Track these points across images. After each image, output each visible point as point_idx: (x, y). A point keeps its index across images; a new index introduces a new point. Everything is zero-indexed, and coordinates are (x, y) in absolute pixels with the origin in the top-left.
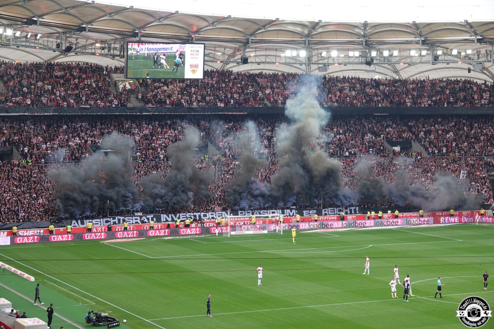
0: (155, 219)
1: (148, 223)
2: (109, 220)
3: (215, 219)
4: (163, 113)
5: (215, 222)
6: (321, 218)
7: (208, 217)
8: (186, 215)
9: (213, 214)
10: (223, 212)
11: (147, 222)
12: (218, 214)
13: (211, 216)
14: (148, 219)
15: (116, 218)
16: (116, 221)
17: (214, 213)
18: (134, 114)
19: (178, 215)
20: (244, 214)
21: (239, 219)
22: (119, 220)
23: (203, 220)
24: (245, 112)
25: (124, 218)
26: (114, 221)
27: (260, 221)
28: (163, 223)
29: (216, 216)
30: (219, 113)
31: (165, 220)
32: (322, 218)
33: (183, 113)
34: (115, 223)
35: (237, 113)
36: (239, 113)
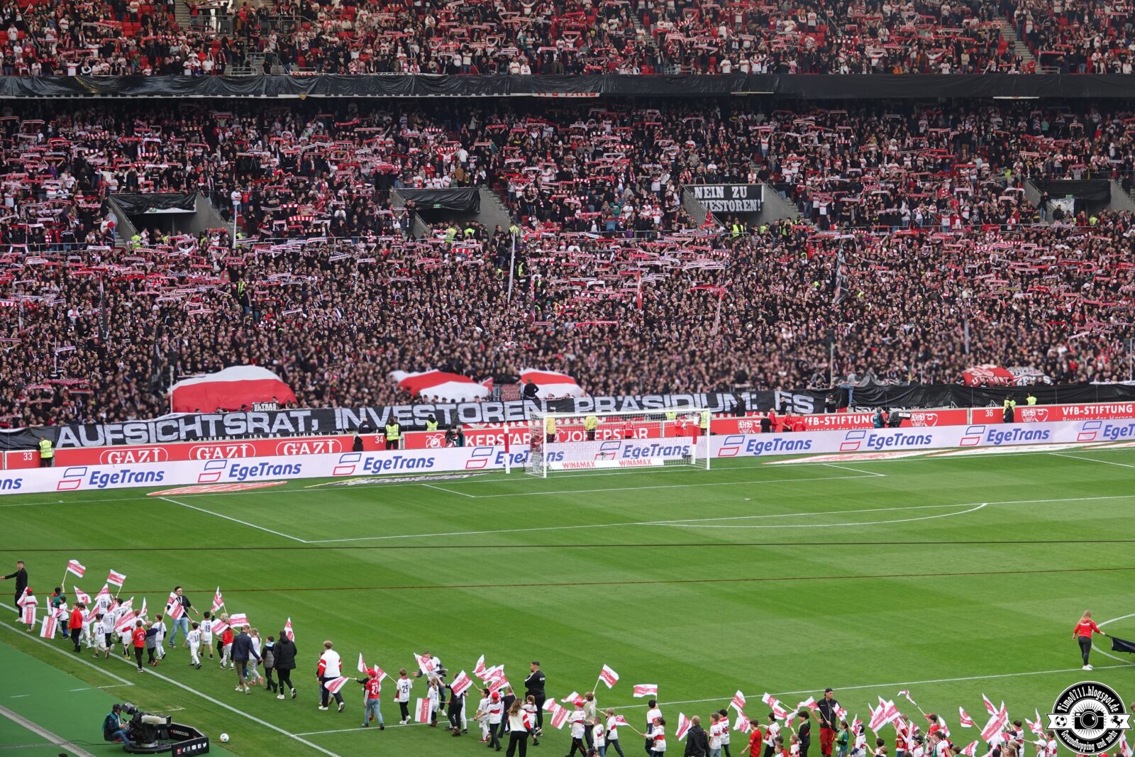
0: (315, 423)
1: (295, 436)
2: (175, 425)
3: (502, 423)
4: (340, 96)
5: (502, 431)
6: (831, 420)
7: (478, 419)
8: (411, 412)
9: (495, 409)
10: (526, 402)
11: (292, 430)
12: (511, 407)
13: (487, 416)
14: (294, 421)
15: (197, 419)
16: (197, 427)
17: (498, 405)
18: (251, 96)
19: (387, 411)
20: (591, 406)
21: (576, 422)
22: (205, 425)
23: (465, 425)
24: (595, 92)
25: (219, 418)
26: (190, 427)
27: (641, 430)
28: (340, 434)
29: (503, 413)
30: (512, 95)
31: (346, 426)
32: (833, 418)
33: (402, 96)
34: (191, 435)
35: (569, 95)
36: (575, 96)
